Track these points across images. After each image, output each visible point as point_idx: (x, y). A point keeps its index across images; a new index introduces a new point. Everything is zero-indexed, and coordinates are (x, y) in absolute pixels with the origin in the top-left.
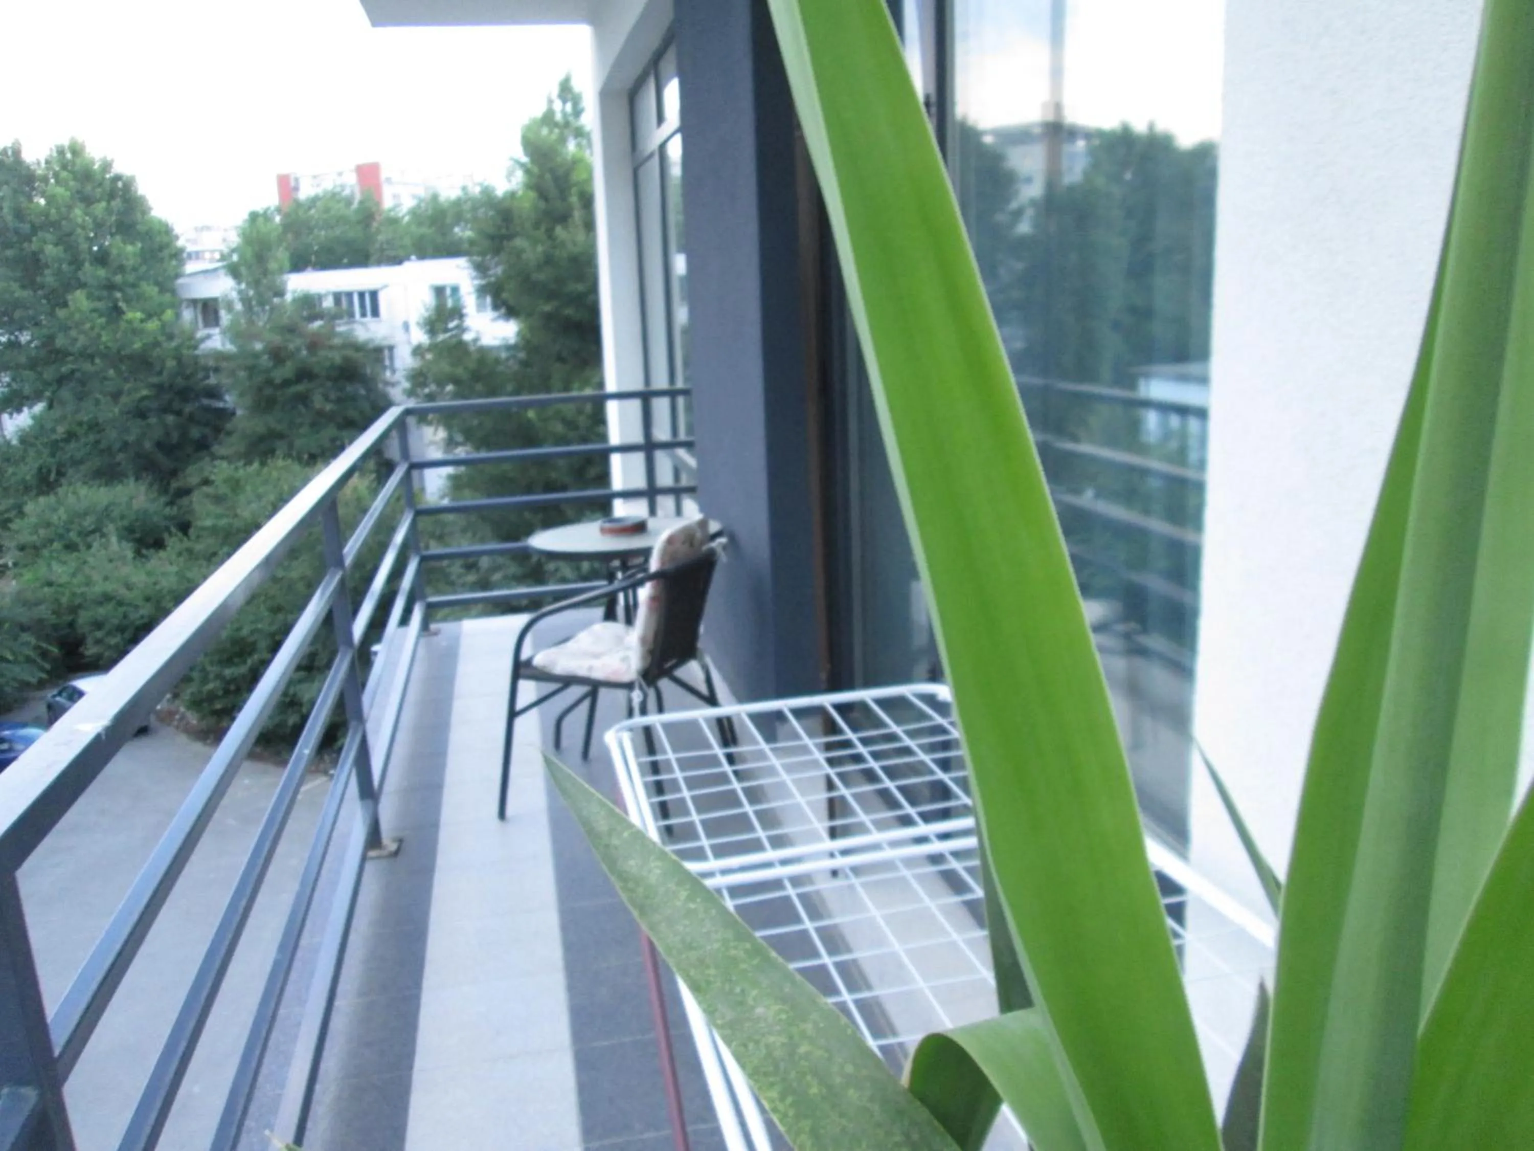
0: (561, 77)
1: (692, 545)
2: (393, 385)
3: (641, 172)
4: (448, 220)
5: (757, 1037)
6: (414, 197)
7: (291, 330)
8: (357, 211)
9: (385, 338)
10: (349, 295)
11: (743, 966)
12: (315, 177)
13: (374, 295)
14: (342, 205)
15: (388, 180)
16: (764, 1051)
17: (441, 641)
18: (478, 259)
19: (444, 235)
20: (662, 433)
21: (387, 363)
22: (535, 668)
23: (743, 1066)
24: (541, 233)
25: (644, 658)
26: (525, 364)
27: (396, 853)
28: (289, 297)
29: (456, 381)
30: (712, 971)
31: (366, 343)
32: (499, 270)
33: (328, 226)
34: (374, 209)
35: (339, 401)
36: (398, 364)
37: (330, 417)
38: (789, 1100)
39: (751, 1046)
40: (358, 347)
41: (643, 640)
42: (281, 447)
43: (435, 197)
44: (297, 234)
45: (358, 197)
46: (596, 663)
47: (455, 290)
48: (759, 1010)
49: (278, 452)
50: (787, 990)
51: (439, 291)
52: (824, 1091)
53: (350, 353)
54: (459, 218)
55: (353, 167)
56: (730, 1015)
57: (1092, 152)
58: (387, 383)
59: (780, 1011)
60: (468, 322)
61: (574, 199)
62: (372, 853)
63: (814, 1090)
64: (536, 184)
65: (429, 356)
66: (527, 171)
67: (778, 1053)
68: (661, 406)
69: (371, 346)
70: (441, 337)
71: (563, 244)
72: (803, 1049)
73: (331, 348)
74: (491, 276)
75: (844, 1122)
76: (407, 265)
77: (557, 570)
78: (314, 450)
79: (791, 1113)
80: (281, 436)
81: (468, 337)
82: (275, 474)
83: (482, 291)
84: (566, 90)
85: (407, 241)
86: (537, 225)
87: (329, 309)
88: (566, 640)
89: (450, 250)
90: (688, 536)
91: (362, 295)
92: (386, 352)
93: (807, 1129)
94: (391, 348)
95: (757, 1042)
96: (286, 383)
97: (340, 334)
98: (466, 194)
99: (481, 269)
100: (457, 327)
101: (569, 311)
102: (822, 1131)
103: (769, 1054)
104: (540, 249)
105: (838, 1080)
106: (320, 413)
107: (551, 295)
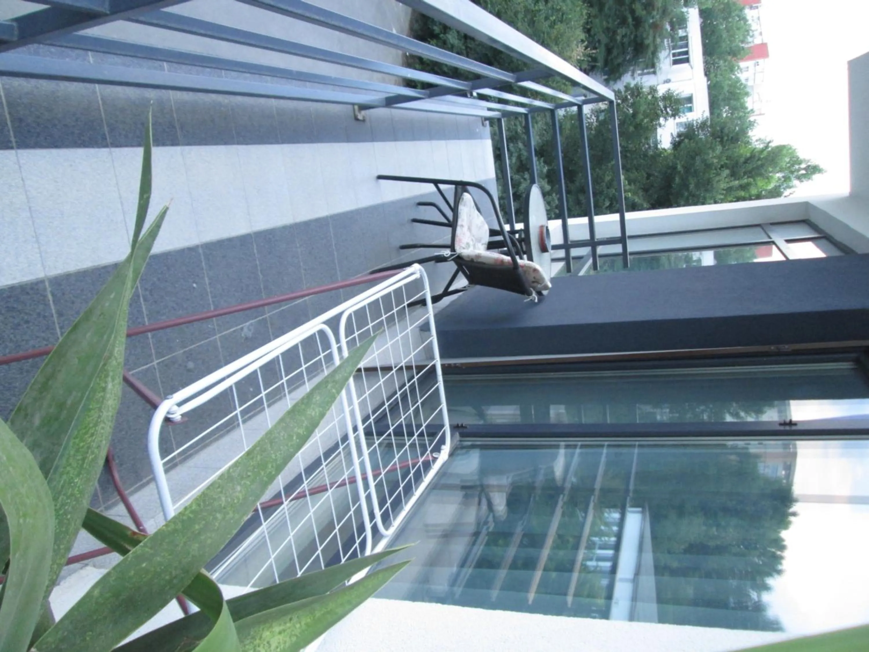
0: (821, 166)
1: (533, 282)
2: (633, 75)
3: (759, 229)
4: (733, 102)
5: (224, 492)
6: (747, 80)
7: (665, 12)
8: (738, 46)
9: (660, 69)
10: (687, 46)
11: (262, 473)
12: (759, 18)
13: (687, 60)
14: (741, 38)
15: (757, 64)
16: (217, 497)
17: (479, 128)
18: (709, 123)
19: (724, 100)
20: (601, 250)
21: (645, 71)
22: (462, 194)
23: (208, 488)
24: (724, 160)
25: (468, 256)
26: (645, 155)
27: (356, 119)
28: (684, 10)
29: (634, 115)
30: (259, 457)
31: (658, 58)
32: (702, 136)
33: (728, 30)
34: (739, 57)
35: (623, 44)
36: (645, 78)
37: (612, 39)
38: (191, 516)
39: (219, 490)
40: (654, 53)
41: (478, 256)
42: (594, 11)
43: (747, 94)
44: (723, 11)
45: (745, 46)
46: (465, 229)
47: (690, 110)
48: (239, 488)
49: (591, 9)
50: (250, 498)
51: (690, 100)
52: (197, 532)
53: (651, 48)
54: (734, 109)
55: (765, 41)
56: (235, 475)
57: (778, 481)
58: (633, 72)
59: (238, 499)
60: (671, 120)
61: (745, 181)
62: (356, 107)
63: (197, 527)
64: (753, 156)
65: (650, 97)
66: (762, 151)
67: (216, 504)
68: (617, 249)
69: (655, 61)
70: (661, 104)
71: (718, 174)
72: (219, 516)
73: (654, 37)
74: (698, 131)
75: (182, 545)
76: (705, 79)
77: (525, 179)
78: (592, 33)
79: (185, 518)
80: (601, 10)
81: (662, 120)
82: (578, 9)
83: (689, 126)
84: (813, 170)
85: (719, 78)
86: (729, 158)
87: (678, 34)
88: (478, 210)
89: (713, 104)
90: (538, 279)
91: (687, 53)
92: (652, 70)
93: (177, 527)
94: (654, 73)
95: (221, 492)
96: (633, 12)
97: (663, 42)
98: (748, 113)
99: (703, 125)
100: (667, 113)
101: (677, 180)
102: (176, 535)
103: (214, 499)
104: (715, 161)
105: (203, 537)
106: (615, 33)
107: (687, 169)
